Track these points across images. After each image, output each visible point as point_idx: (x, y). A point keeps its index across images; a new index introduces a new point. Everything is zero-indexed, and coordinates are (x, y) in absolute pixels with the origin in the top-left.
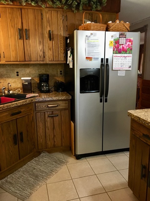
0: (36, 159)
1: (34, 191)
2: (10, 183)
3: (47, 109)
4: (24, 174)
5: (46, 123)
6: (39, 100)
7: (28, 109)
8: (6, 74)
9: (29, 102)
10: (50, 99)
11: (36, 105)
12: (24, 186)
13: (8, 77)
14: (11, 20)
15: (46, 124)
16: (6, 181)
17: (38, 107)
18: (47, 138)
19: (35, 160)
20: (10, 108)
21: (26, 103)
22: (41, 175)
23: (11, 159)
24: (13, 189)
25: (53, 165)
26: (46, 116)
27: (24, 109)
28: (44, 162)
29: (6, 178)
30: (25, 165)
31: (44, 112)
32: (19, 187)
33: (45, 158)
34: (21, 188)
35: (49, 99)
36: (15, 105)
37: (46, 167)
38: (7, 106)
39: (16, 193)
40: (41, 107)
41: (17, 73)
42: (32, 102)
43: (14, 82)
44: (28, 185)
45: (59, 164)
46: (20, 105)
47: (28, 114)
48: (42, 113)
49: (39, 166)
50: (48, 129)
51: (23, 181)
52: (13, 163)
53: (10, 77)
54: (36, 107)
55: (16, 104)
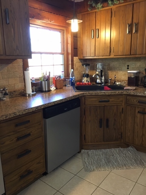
0: (122, 149)
1: (97, 170)
2: (89, 155)
3: (138, 104)
4: (102, 154)
5: (136, 118)
6: (130, 94)
7: (118, 100)
8: (119, 67)
9: (119, 94)
10: (142, 94)
11: (128, 98)
12: (94, 163)
13: (119, 70)
14: (123, 17)
15: (136, 120)
16: (87, 153)
17: (129, 100)
18: (135, 133)
19: (120, 150)
20: (98, 95)
21: (115, 94)
22: (113, 163)
23: (95, 138)
24: (86, 160)
25: (131, 161)
26: (137, 111)
27: (114, 99)
28: (126, 155)
29: (89, 150)
30: (109, 148)
31: (135, 107)
32: (91, 161)
33: (129, 152)
34: (91, 163)
35: (140, 95)
36: (103, 94)
37: (123, 159)
38: (95, 93)
39: (86, 163)
40: (132, 101)
41: (128, 66)
42: (122, 94)
43: (123, 75)
44: (98, 164)
45: (137, 164)
46: (108, 94)
47: (117, 104)
48: (132, 107)
49: (118, 156)
50: (137, 125)
51: (97, 159)
52: (97, 142)
53: (121, 70)
54: (128, 100)
55: (104, 92)
